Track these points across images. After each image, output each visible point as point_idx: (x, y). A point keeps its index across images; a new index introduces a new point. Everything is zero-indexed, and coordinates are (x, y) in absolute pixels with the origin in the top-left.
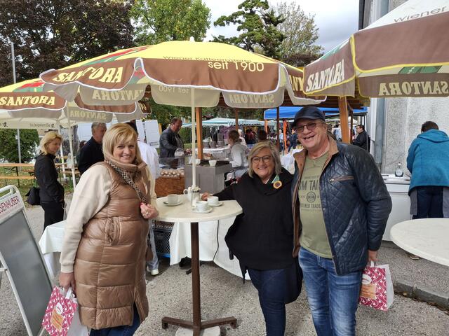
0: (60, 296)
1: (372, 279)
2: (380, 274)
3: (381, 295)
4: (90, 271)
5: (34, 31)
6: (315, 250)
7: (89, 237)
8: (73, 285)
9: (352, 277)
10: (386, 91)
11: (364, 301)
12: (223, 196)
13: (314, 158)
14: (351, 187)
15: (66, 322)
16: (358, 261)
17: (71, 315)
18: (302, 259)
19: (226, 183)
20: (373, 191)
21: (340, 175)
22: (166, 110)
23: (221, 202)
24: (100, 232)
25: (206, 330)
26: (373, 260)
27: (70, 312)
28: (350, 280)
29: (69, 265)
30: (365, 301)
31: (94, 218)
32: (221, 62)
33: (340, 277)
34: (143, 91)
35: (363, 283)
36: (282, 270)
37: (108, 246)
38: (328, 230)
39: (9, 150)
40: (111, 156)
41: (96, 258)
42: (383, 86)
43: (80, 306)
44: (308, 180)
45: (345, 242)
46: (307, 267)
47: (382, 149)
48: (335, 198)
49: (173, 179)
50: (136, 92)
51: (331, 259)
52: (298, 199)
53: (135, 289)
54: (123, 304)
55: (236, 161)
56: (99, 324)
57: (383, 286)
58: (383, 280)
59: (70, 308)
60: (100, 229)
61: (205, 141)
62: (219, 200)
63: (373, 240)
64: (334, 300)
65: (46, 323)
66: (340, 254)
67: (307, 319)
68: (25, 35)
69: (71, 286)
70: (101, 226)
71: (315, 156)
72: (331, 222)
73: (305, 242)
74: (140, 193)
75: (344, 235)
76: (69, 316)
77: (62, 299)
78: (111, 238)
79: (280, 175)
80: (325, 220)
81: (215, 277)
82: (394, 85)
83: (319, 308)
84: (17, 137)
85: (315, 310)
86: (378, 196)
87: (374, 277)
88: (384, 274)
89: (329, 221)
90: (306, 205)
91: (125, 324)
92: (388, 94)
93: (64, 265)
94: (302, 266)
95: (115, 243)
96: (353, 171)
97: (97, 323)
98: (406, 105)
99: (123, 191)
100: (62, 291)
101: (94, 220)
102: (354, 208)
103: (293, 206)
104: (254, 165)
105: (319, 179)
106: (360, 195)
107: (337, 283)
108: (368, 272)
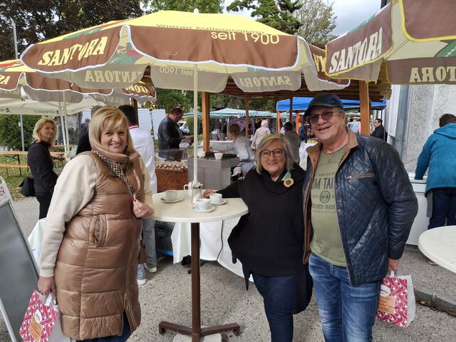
0: (40, 302)
1: (392, 290)
2: (400, 286)
3: (401, 310)
4: (73, 275)
5: (39, 13)
6: (327, 256)
7: (72, 238)
8: (54, 291)
9: (369, 289)
10: (418, 77)
11: (380, 315)
12: (227, 193)
13: (330, 152)
14: (372, 186)
15: (45, 332)
16: (376, 270)
17: (51, 325)
18: (312, 267)
19: (232, 177)
20: (397, 191)
21: (359, 172)
22: (175, 100)
23: (225, 200)
24: (84, 232)
25: (206, 337)
26: (393, 270)
27: (49, 320)
28: (366, 292)
29: (49, 268)
30: (382, 314)
31: (78, 215)
32: (227, 33)
33: (354, 288)
34: (141, 73)
35: (381, 295)
36: (290, 277)
37: (93, 248)
38: (342, 234)
39: (13, 137)
40: (99, 144)
41: (80, 261)
42: (415, 71)
43: (61, 314)
44: (322, 178)
45: (362, 248)
46: (318, 275)
47: (403, 144)
48: (352, 198)
49: (176, 172)
50: (134, 73)
51: (345, 268)
52: (310, 199)
53: (125, 295)
54: (111, 312)
55: (242, 154)
56: (83, 335)
57: (404, 299)
58: (404, 293)
59: (50, 317)
60: (84, 228)
61: (214, 132)
62: (223, 197)
63: (395, 247)
64: (348, 314)
65: (24, 332)
66: (355, 261)
67: (316, 327)
68: (29, 17)
69: (51, 291)
70: (85, 226)
71: (331, 150)
72: (347, 226)
73: (316, 248)
74: (132, 188)
75: (361, 241)
76: (49, 325)
77: (41, 305)
78: (97, 239)
79: (292, 172)
80: (340, 223)
81: (219, 278)
82: (427, 71)
83: (331, 321)
84: (20, 124)
85: (326, 323)
86: (402, 197)
87: (394, 289)
88: (406, 286)
89: (345, 224)
90: (319, 206)
91: (113, 334)
92: (419, 80)
93: (44, 268)
94: (312, 274)
95: (101, 245)
96: (374, 168)
97: (81, 333)
98: (432, 97)
99: (111, 185)
100: (42, 297)
101: (78, 218)
102: (374, 210)
103: (304, 207)
104: (263, 159)
105: (334, 176)
106: (381, 196)
107: (353, 295)
108: (387, 282)
